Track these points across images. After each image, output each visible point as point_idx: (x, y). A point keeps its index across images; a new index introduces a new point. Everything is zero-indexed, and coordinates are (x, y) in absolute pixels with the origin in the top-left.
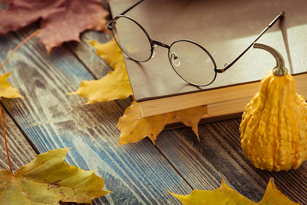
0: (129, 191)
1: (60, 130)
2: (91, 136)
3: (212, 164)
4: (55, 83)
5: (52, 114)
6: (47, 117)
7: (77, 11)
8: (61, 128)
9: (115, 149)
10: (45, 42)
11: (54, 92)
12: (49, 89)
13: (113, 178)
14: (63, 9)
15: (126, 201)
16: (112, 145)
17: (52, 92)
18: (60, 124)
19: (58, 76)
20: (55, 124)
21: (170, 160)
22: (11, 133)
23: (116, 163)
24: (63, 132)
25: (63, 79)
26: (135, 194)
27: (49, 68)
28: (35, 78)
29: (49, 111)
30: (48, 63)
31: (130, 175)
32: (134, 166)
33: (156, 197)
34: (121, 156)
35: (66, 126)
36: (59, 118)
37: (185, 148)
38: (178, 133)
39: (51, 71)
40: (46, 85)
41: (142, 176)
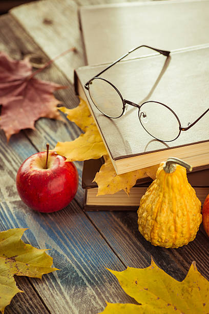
0: (71, 266)
1: (14, 208)
3: (143, 244)
4: (12, 165)
5: (8, 193)
6: (4, 196)
7: (32, 100)
8: (16, 206)
10: (5, 129)
11: (10, 173)
12: (7, 170)
13: (58, 254)
14: (21, 98)
15: (68, 274)
17: (9, 173)
18: (14, 202)
19: (15, 159)
20: (10, 202)
21: (107, 239)
23: (61, 240)
24: (17, 210)
25: (19, 161)
26: (76, 269)
27: (7, 151)
29: (6, 191)
30: (7, 146)
31: (73, 251)
32: (76, 243)
33: (94, 272)
34: (65, 234)
35: (20, 205)
36: (14, 198)
37: (120, 229)
38: (115, 216)
39: (9, 154)
40: (4, 167)
41: (83, 253)
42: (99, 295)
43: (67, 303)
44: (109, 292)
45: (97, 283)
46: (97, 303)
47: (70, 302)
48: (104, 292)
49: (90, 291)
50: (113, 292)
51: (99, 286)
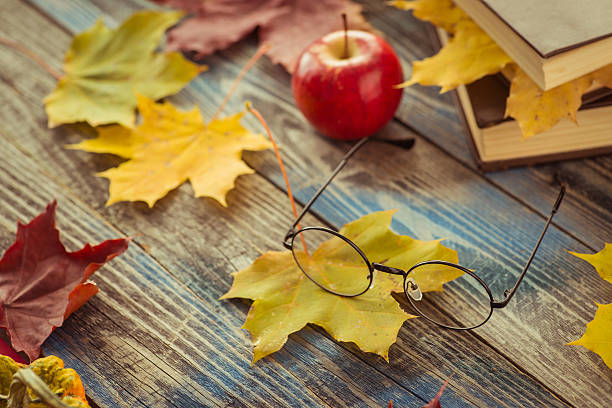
0: (494, 263)
1: (350, 188)
2: (403, 192)
3: (608, 209)
5: (330, 167)
6: (324, 172)
8: (352, 184)
9: (449, 206)
12: (311, 130)
13: (463, 248)
14: (285, 10)
15: (496, 277)
16: (443, 201)
18: (348, 179)
20: (341, 180)
21: (542, 212)
22: (274, 200)
23: (459, 226)
24: (358, 191)
26: (505, 266)
28: (280, 118)
29: (322, 162)
31: (487, 240)
32: (488, 227)
33: (540, 268)
34: (462, 215)
35: (358, 182)
36: (343, 172)
38: (539, 172)
40: (302, 125)
41: (507, 239)
42: (564, 301)
43: (513, 322)
44: (580, 294)
45: (552, 282)
46: (566, 313)
47: (518, 321)
48: (571, 296)
49: (545, 297)
50: (587, 293)
51: (559, 288)
